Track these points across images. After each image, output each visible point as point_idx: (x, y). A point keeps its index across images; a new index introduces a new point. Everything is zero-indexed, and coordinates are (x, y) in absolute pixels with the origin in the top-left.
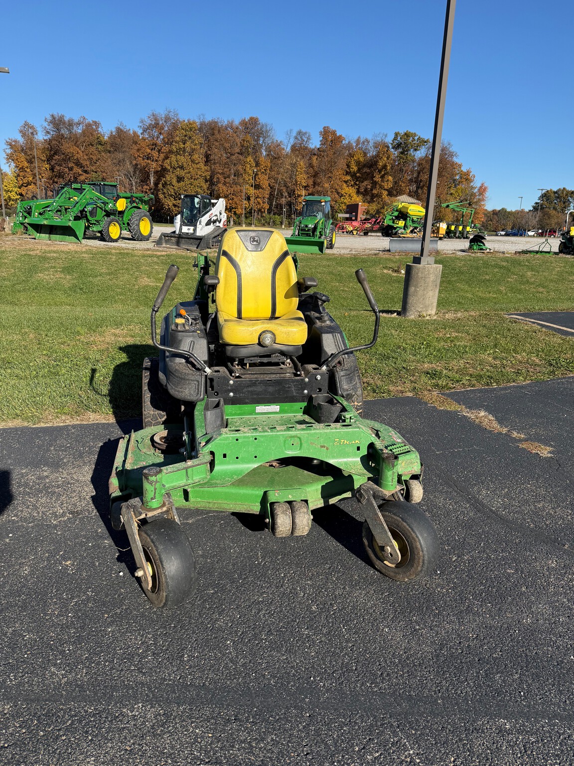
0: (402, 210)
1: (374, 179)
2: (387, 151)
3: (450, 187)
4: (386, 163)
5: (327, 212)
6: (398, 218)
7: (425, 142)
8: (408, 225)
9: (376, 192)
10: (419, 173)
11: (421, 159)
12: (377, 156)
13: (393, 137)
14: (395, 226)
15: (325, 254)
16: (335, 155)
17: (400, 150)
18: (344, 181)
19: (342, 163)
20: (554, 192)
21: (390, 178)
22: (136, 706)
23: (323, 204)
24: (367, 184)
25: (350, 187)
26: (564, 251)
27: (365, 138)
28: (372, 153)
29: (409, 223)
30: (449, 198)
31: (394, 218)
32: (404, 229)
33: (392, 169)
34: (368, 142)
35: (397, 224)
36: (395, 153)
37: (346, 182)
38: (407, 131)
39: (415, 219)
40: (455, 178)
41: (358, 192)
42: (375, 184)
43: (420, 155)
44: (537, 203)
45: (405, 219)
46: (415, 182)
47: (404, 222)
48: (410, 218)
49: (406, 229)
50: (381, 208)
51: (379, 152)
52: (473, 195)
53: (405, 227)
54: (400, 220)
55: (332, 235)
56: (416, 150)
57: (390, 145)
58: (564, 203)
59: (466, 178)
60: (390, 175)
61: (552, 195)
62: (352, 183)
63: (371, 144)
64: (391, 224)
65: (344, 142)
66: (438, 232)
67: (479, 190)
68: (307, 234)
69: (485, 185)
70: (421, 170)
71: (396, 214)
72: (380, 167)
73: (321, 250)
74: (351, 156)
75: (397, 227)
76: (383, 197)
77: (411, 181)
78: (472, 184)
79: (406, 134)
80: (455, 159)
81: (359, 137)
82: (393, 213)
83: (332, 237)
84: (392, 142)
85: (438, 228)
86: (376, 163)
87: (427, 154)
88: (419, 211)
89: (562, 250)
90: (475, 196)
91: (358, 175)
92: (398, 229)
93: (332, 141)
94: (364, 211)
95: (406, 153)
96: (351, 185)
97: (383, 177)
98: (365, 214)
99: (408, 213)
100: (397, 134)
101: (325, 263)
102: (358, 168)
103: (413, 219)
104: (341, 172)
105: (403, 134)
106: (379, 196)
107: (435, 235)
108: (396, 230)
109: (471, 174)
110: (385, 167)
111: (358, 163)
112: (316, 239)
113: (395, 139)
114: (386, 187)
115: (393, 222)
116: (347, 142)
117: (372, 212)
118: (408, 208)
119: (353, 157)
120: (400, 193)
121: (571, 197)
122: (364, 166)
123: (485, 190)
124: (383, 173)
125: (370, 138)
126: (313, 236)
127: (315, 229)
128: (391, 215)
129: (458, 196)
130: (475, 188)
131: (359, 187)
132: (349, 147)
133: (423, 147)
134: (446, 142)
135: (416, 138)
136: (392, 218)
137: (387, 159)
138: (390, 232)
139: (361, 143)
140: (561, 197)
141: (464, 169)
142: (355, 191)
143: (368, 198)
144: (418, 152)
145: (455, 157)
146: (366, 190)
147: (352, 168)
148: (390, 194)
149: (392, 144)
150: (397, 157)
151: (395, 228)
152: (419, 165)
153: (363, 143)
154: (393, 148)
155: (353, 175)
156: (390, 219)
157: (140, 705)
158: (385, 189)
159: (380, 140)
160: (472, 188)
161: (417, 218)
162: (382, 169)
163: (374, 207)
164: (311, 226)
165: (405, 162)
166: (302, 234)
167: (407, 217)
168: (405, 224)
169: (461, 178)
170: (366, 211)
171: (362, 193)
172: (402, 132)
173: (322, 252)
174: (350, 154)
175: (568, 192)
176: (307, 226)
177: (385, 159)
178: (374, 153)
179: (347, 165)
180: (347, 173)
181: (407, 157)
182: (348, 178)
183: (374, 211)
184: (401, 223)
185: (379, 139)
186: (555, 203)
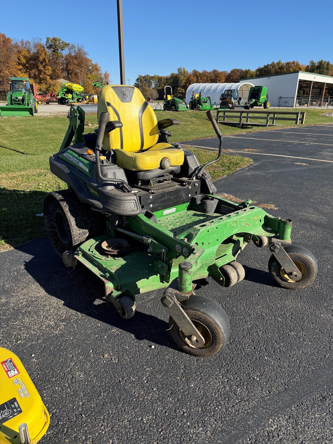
0: (69, 88)
1: (39, 68)
2: (44, 50)
3: (87, 74)
4: (45, 57)
5: (28, 89)
6: (66, 92)
7: (67, 45)
8: (74, 97)
9: (42, 77)
10: (67, 65)
11: (67, 56)
12: (38, 53)
13: (46, 41)
14: (67, 98)
15: (35, 116)
16: (9, 52)
17: (52, 49)
18: (19, 69)
19: (14, 57)
20: (143, 77)
21: (49, 68)
22: (270, 423)
23: (25, 82)
24: (34, 71)
25: (23, 73)
26: (166, 109)
27: (26, 40)
28: (33, 51)
29: (75, 96)
30: (88, 81)
31: (64, 92)
32: (72, 99)
33: (49, 62)
34: (30, 43)
35: (67, 96)
36: (49, 52)
37: (20, 70)
38: (54, 37)
39: (78, 93)
40: (89, 68)
41: (30, 77)
42: (40, 71)
43: (65, 53)
44: (135, 83)
45: (72, 93)
46: (66, 70)
47: (71, 95)
48: (74, 92)
49: (74, 99)
50: (49, 87)
51: (38, 50)
52: (101, 78)
53: (73, 98)
54: (68, 94)
55: (35, 104)
56: (62, 50)
57: (45, 46)
58: (149, 83)
59: (96, 68)
60: (49, 66)
61: (143, 79)
62: (24, 71)
63: (32, 45)
64: (63, 96)
65: (12, 43)
66: (93, 101)
67: (105, 76)
68: (18, 103)
69: (108, 72)
70: (68, 63)
71: (65, 90)
72: (41, 60)
73: (32, 114)
74: (19, 52)
75: (68, 98)
76: (48, 80)
77: (63, 69)
78: (100, 72)
79: (54, 39)
80: (87, 56)
81: (23, 40)
82: (63, 90)
83: (35, 105)
84: (46, 44)
85: (93, 98)
86: (38, 57)
87: (70, 52)
88: (79, 88)
89: (165, 108)
90: (103, 79)
91: (27, 65)
92: (68, 99)
93: (3, 41)
94: (38, 89)
95: (56, 51)
96: (24, 72)
97: (44, 67)
98: (39, 91)
99: (72, 89)
100: (48, 39)
101: (38, 122)
102: (26, 61)
103: (76, 94)
104: (14, 63)
105: (52, 39)
106: (45, 79)
107: (92, 103)
108: (68, 100)
109: (98, 66)
110: (44, 60)
111: (25, 57)
112: (26, 107)
113: (47, 42)
114: (48, 74)
115: (65, 95)
116: (15, 43)
117: (43, 89)
118: (72, 86)
119: (21, 53)
120: (58, 77)
121: (152, 80)
122: (30, 59)
123: (108, 75)
124: (44, 64)
125: (30, 40)
126: (23, 105)
127: (23, 100)
128: (62, 91)
129: (94, 79)
130: (102, 74)
131: (30, 73)
132: (16, 46)
133: (67, 48)
134: (80, 45)
135: (61, 42)
136: (63, 93)
137: (45, 55)
138: (64, 101)
139: (24, 43)
140: (147, 80)
141: (94, 63)
142: (27, 76)
143: (38, 80)
144: (64, 51)
145: (87, 55)
146: (35, 75)
147: (22, 61)
148: (51, 78)
149: (46, 45)
150: (51, 54)
151: (67, 99)
152: (66, 59)
153: (26, 43)
154: (47, 48)
155: (24, 65)
156: (62, 94)
157: (271, 420)
158: (47, 75)
159: (38, 43)
160: (101, 74)
161: (79, 93)
162: (43, 61)
163: (44, 87)
164: (20, 98)
165: (57, 57)
166: (14, 103)
167: (73, 92)
168: (72, 96)
169: (93, 68)
170: (39, 89)
171: (33, 77)
172: (51, 37)
173: (33, 115)
174: (19, 51)
175: (150, 77)
176: (17, 98)
177: (44, 55)
178: (35, 51)
179: (18, 58)
180: (20, 64)
181: (58, 54)
182: (21, 67)
183: (45, 89)
184: (70, 96)
185: (37, 41)
186: (145, 83)
